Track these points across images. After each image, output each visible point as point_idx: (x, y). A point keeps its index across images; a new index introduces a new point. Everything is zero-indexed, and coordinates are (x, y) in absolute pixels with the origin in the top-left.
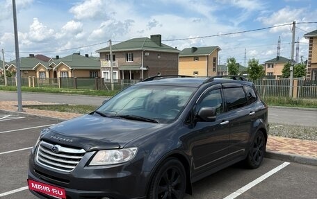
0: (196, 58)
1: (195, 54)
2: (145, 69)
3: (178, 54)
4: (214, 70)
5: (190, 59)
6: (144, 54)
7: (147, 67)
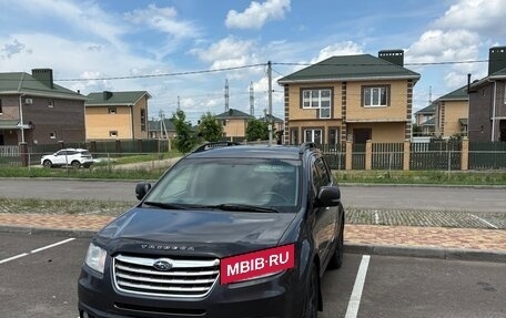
0: (113, 109)
1: (109, 102)
2: (27, 127)
3: (83, 101)
4: (143, 128)
5: (102, 110)
6: (23, 101)
7: (30, 123)
